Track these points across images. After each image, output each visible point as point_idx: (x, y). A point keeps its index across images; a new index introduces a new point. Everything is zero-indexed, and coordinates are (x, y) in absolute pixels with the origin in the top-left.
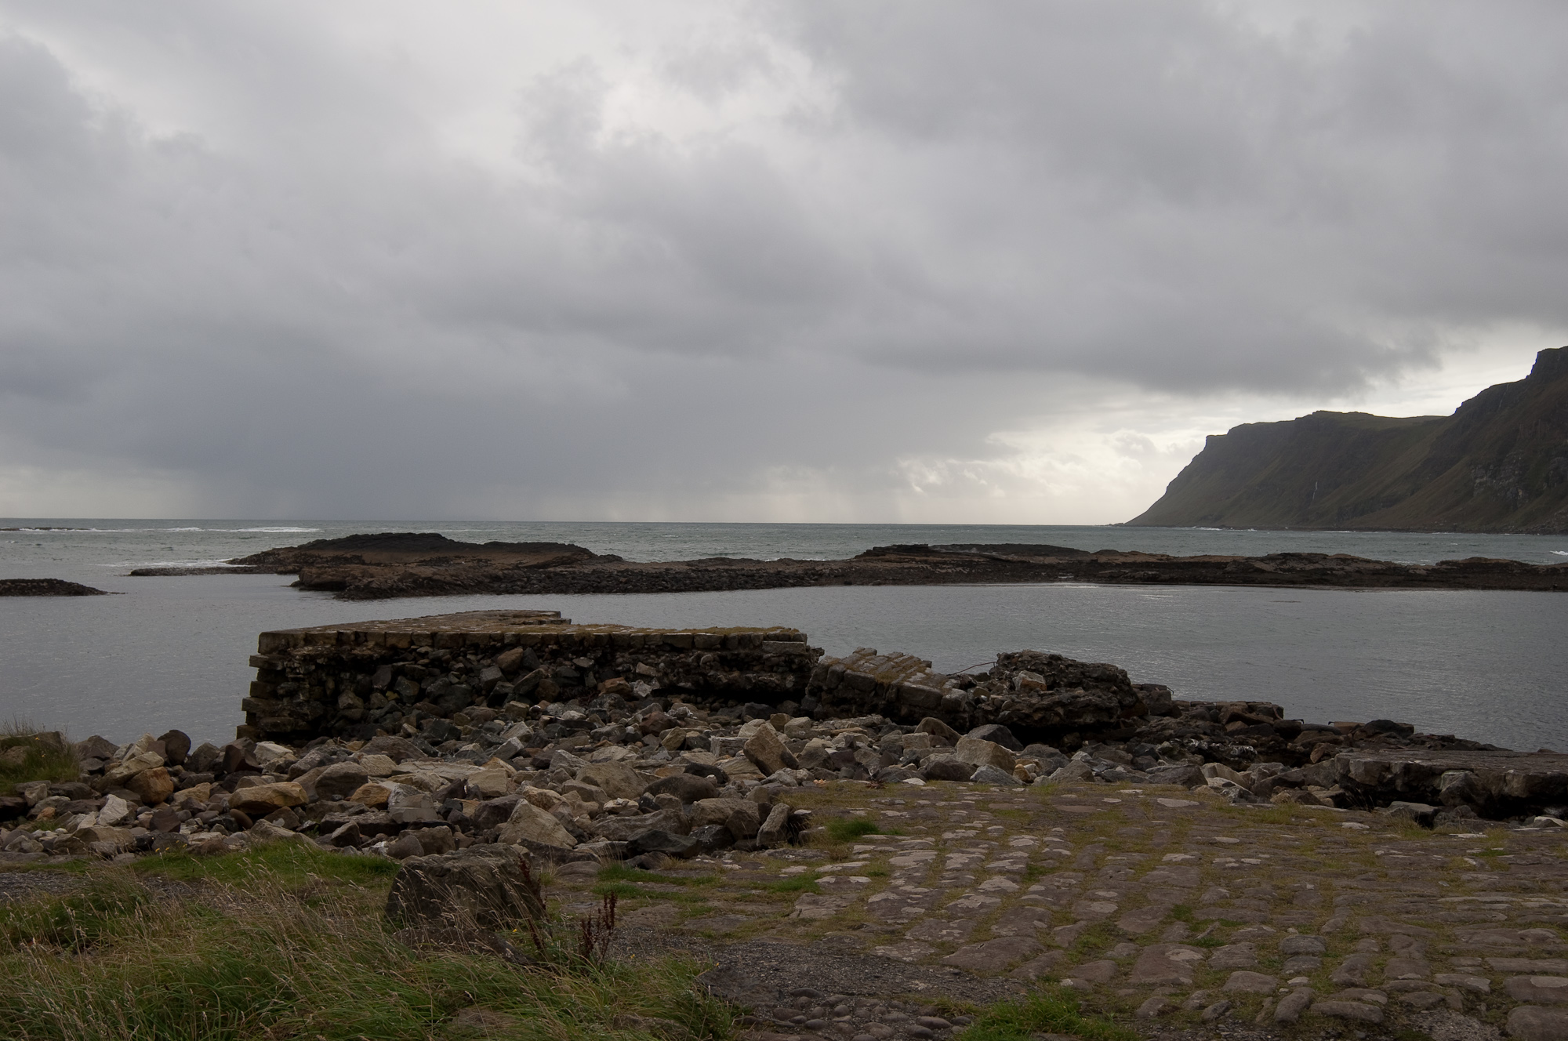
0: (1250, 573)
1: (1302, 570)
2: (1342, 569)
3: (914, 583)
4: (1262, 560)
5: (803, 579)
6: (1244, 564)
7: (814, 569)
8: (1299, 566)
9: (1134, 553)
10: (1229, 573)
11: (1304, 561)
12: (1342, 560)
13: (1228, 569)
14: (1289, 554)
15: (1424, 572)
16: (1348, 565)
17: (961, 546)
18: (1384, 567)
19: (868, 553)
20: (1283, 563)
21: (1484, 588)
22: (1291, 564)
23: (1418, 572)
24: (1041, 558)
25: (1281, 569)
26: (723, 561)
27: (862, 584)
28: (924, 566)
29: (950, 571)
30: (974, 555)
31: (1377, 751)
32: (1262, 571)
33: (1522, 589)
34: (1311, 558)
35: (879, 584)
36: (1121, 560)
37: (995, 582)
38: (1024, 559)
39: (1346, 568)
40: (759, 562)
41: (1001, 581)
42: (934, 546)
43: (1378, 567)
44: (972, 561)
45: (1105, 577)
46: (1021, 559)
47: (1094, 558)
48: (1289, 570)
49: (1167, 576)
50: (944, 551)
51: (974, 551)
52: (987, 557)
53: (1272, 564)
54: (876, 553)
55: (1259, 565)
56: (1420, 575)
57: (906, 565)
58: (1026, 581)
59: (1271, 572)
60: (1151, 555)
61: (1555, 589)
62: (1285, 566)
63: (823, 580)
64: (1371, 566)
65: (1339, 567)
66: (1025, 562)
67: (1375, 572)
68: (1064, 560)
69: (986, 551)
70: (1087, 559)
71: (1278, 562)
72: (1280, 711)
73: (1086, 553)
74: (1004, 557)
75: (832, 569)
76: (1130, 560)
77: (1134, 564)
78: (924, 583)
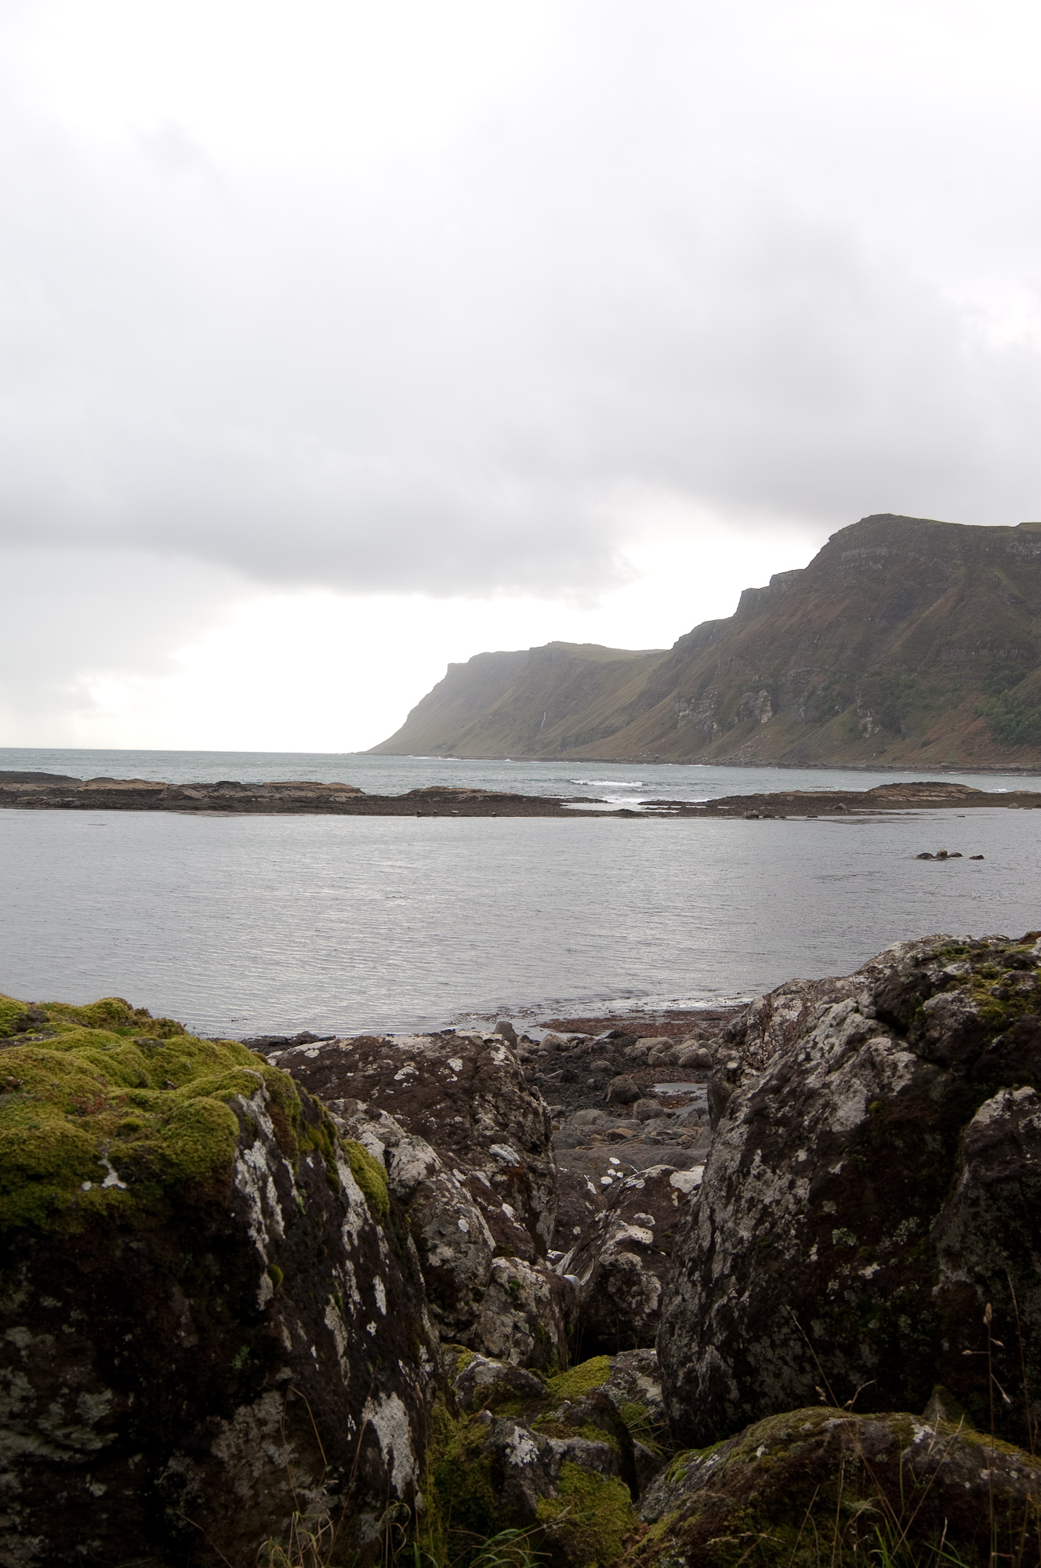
1: (231, 797)
6: (175, 791)
10: (162, 800)
13: (161, 796)
14: (225, 782)
20: (215, 791)
22: (222, 792)
25: (209, 797)
32: (191, 798)
48: (217, 798)
53: (205, 792)
55: (189, 792)
59: (196, 799)
62: (216, 794)
71: (210, 790)
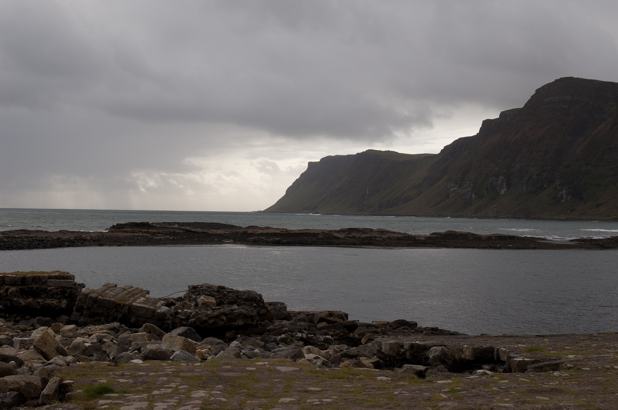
0: (331, 239)
1: (359, 238)
2: (381, 237)
3: (141, 245)
4: (338, 232)
5: (74, 242)
6: (328, 234)
7: (81, 236)
8: (357, 235)
9: (267, 228)
10: (320, 239)
11: (361, 232)
12: (380, 232)
13: (320, 237)
14: (352, 229)
15: (424, 239)
16: (384, 235)
17: (169, 224)
18: (403, 236)
19: (114, 227)
21: (455, 247)
22: (353, 234)
23: (420, 238)
24: (215, 231)
25: (348, 237)
26: (24, 231)
27: (110, 246)
28: (147, 235)
29: (162, 238)
30: (176, 229)
31: (397, 337)
32: (338, 238)
33: (473, 247)
34: (364, 231)
35: (120, 245)
36: (260, 231)
37: (188, 244)
38: (205, 231)
39: (383, 236)
40: (47, 232)
41: (192, 244)
42: (153, 223)
43: (400, 236)
44: (175, 232)
45: (251, 242)
46: (203, 231)
47: (245, 230)
49: (285, 241)
50: (159, 226)
51: (176, 226)
52: (184, 230)
54: (118, 227)
55: (336, 235)
56: (421, 240)
57: (136, 234)
58: (206, 243)
59: (342, 239)
60: (277, 229)
61: (490, 248)
63: (86, 243)
64: (396, 235)
65: (379, 236)
66: (205, 233)
67: (398, 239)
68: (228, 232)
69: (183, 226)
70: (241, 231)
72: (346, 316)
73: (240, 228)
74: (194, 230)
75: (91, 237)
76: (265, 231)
77: (267, 234)
78: (146, 245)
